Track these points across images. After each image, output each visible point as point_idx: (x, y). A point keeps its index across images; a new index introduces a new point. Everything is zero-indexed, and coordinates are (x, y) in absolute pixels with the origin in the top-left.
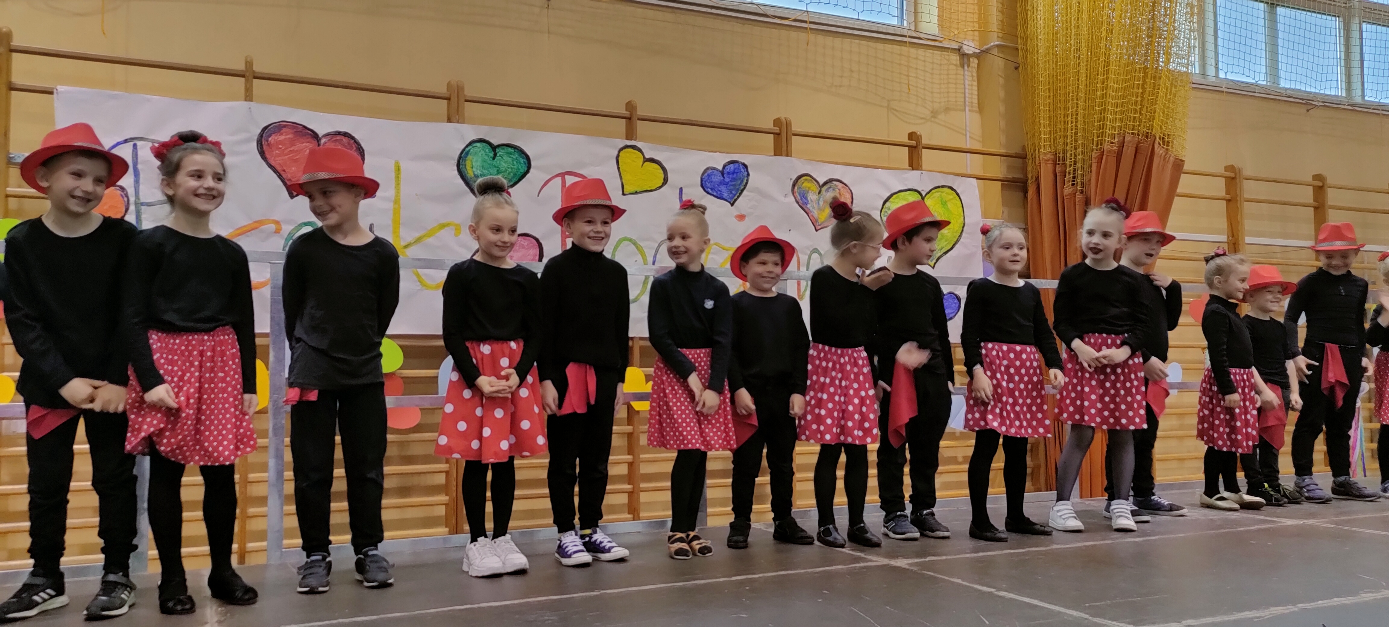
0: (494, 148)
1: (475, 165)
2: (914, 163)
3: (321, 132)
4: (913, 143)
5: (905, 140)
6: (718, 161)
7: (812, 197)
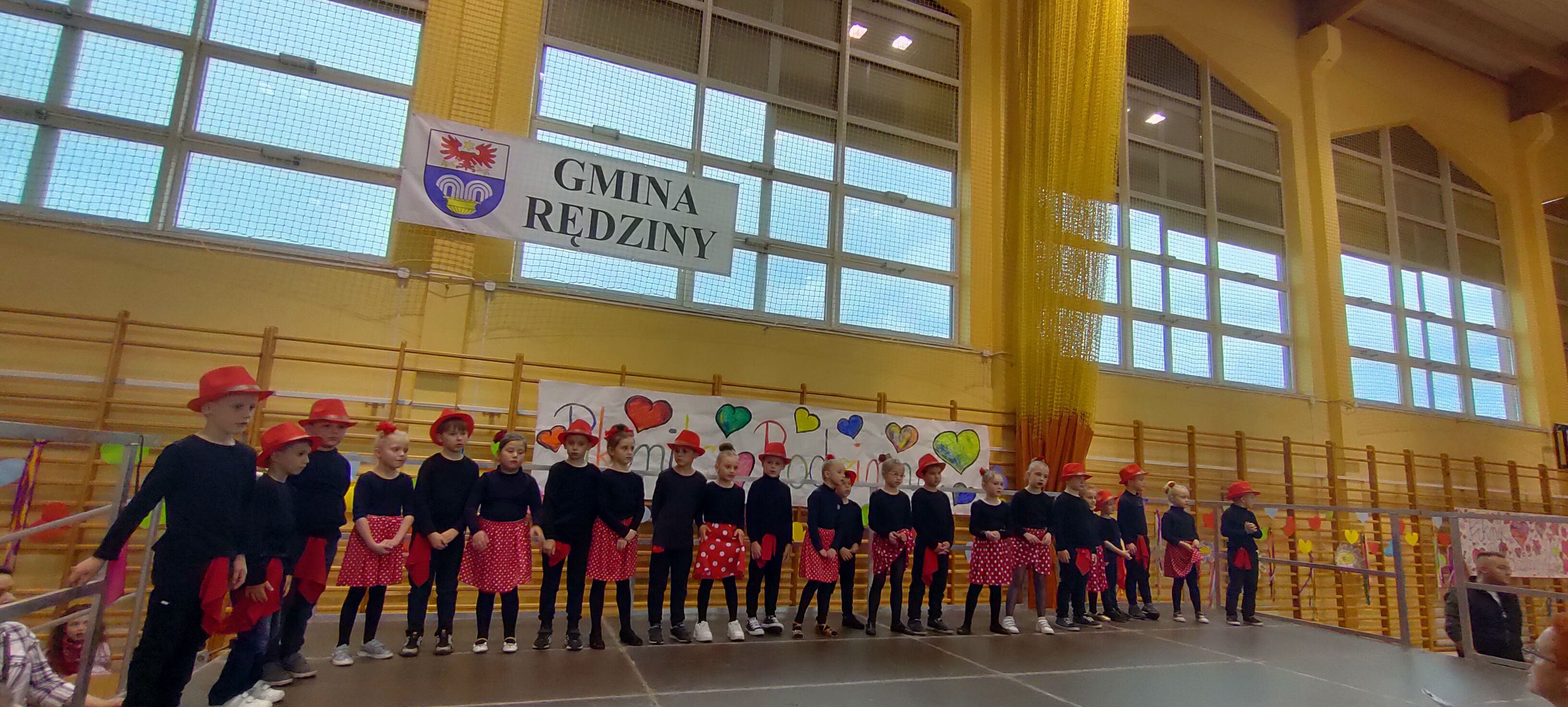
0: (734, 408)
1: (723, 418)
2: (953, 418)
3: (653, 401)
4: (952, 406)
5: (949, 405)
6: (847, 415)
7: (896, 435)
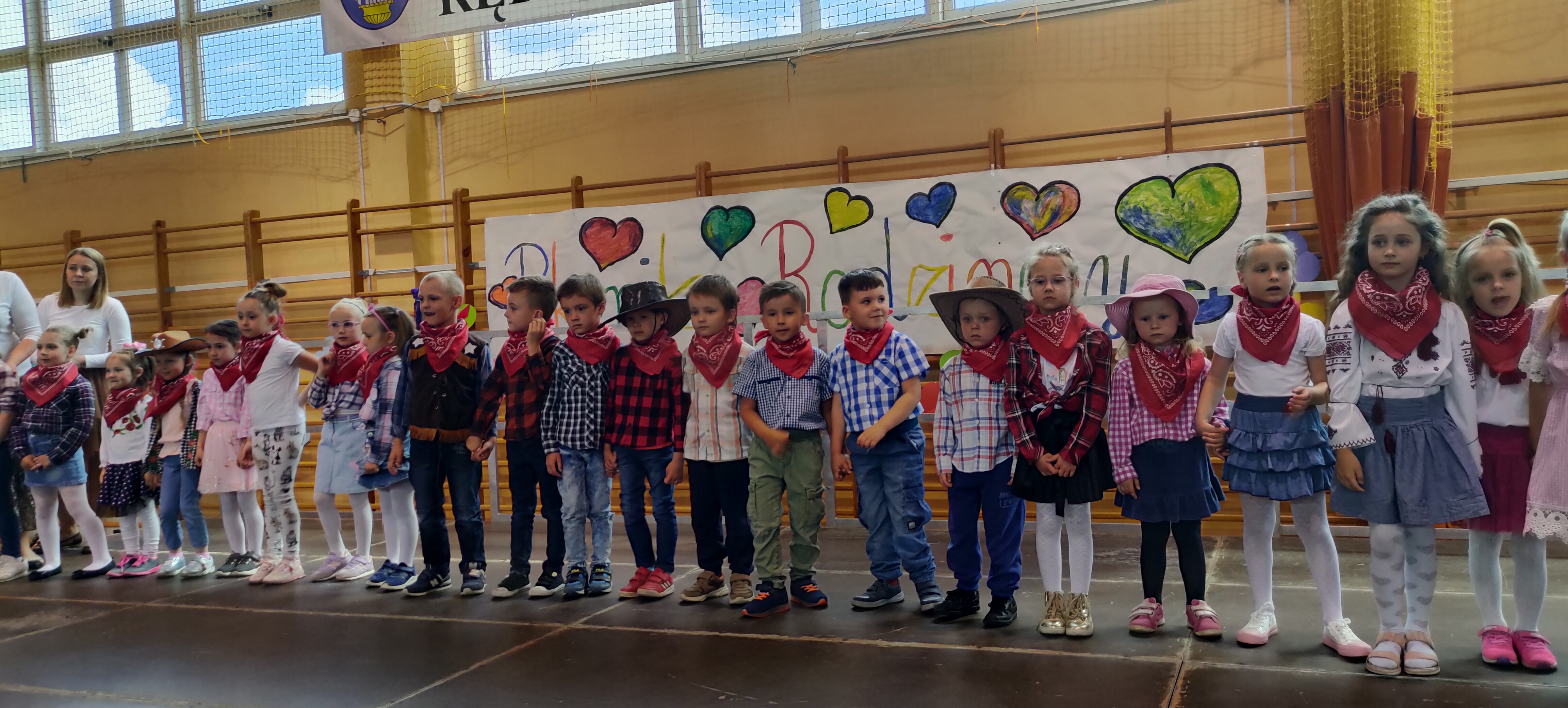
0: (727, 211)
1: (714, 229)
2: (1164, 146)
3: (617, 222)
4: (1167, 122)
5: (1156, 121)
6: (925, 185)
7: (1027, 205)
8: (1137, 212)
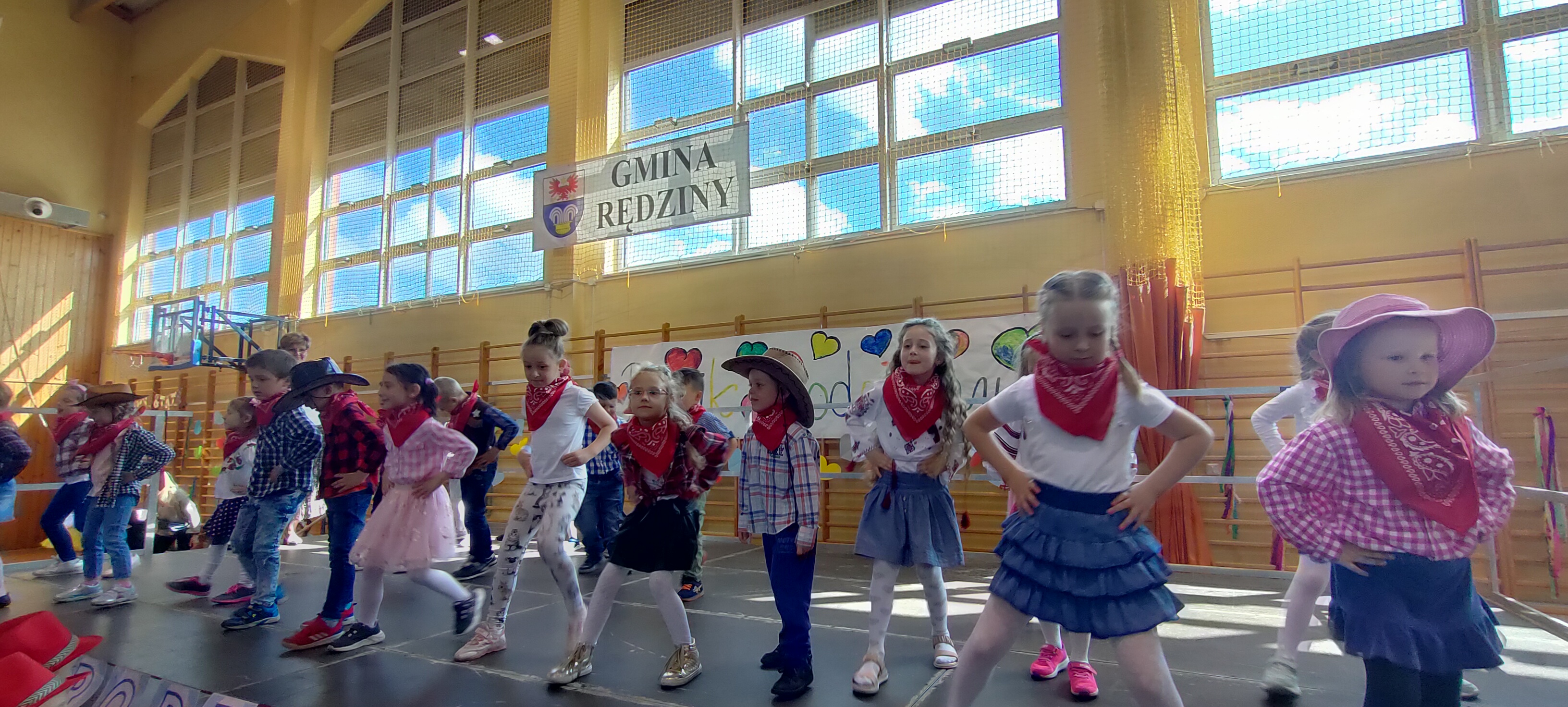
0: (752, 345)
2: (1026, 308)
3: (686, 350)
4: (1023, 294)
6: (873, 331)
8: (1005, 350)
